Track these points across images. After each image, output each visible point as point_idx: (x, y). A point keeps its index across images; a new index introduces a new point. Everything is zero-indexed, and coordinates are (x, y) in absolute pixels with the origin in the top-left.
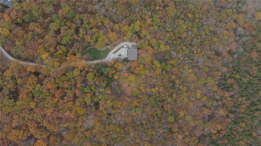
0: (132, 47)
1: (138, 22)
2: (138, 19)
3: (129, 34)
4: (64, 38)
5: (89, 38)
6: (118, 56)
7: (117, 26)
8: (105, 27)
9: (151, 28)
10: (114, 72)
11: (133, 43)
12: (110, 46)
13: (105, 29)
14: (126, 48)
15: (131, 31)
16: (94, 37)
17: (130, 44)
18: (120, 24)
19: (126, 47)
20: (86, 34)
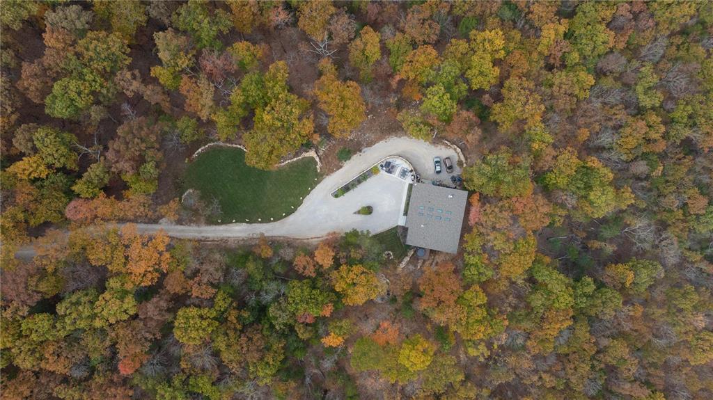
0: (438, 172)
1: (494, 38)
2: (491, 14)
3: (437, 101)
4: (57, 88)
5: (208, 99)
6: (359, 212)
7: (371, 41)
8: (305, 37)
9: (559, 77)
10: (327, 311)
11: (443, 147)
12: (321, 153)
13: (303, 48)
14: (404, 173)
15: (448, 89)
16: (236, 96)
17: (427, 153)
18: (388, 30)
19: (407, 166)
20: (195, 70)
